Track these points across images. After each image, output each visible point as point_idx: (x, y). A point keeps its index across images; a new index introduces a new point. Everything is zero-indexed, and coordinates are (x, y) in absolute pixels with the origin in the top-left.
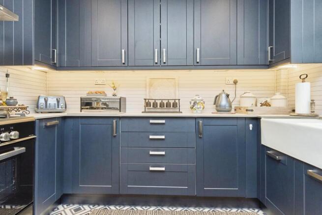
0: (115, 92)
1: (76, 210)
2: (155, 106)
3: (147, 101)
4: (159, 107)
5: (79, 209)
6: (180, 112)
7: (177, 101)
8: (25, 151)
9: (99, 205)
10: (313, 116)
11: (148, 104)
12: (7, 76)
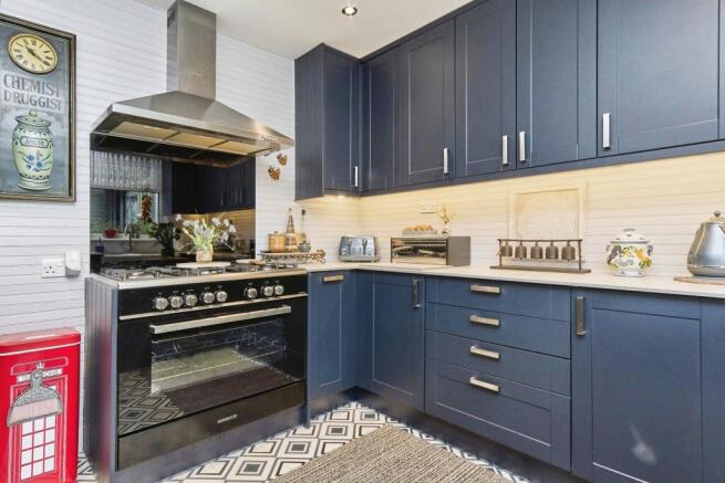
0: (447, 227)
1: (368, 416)
2: (521, 256)
3: (504, 244)
4: (529, 256)
5: (372, 416)
6: (580, 271)
8: (290, 311)
9: (400, 422)
11: (504, 252)
12: (303, 212)
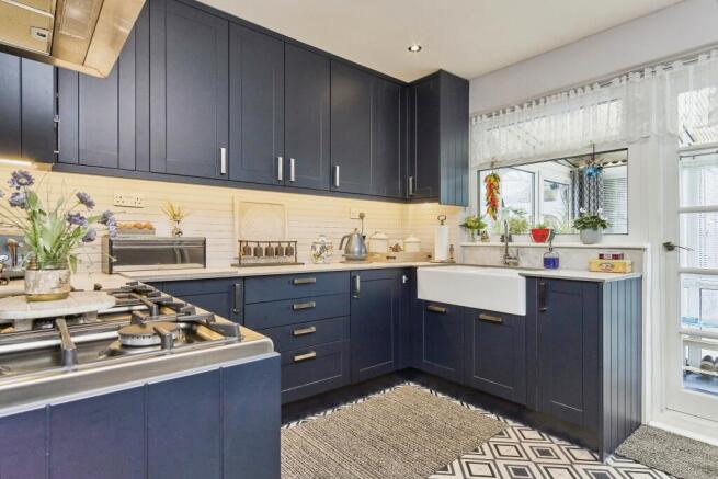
0: (179, 226)
3: (244, 244)
4: (263, 255)
7: (293, 245)
10: (451, 263)
11: (246, 251)
